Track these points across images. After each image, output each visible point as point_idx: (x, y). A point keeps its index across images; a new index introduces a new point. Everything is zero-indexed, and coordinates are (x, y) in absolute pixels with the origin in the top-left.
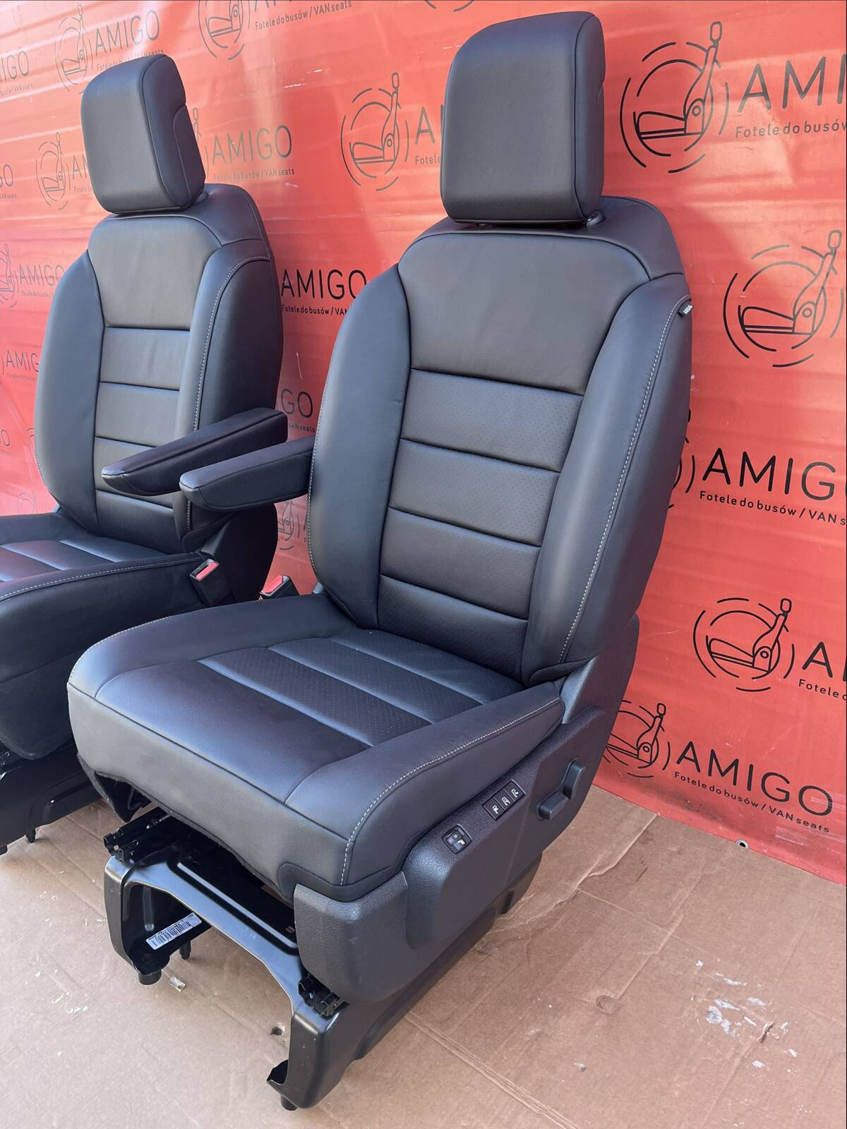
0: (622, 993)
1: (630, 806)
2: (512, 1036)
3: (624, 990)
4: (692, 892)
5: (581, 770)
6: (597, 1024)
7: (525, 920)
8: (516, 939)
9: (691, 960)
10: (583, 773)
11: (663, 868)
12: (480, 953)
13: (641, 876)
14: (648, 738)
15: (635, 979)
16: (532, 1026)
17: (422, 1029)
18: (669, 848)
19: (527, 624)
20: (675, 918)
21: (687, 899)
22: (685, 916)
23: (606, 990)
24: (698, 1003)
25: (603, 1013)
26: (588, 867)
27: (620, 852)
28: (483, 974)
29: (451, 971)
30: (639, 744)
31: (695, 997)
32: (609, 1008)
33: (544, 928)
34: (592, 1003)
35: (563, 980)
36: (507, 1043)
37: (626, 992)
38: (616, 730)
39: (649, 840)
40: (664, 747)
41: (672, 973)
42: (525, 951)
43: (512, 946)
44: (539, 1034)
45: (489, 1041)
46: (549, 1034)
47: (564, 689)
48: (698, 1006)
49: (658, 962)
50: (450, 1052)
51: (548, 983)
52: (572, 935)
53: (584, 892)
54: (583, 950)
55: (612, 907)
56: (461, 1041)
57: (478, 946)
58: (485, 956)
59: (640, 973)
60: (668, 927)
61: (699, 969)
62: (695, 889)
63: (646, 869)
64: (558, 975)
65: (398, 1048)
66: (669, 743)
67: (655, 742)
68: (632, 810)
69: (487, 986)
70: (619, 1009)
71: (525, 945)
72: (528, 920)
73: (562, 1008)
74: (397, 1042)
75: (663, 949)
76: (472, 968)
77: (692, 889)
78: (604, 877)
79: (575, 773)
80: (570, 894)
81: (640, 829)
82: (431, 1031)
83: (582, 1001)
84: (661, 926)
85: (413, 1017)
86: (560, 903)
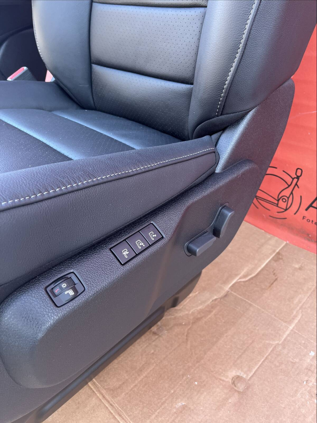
0: (252, 374)
1: (269, 236)
2: (163, 407)
3: (253, 372)
4: (308, 297)
5: (230, 214)
6: (230, 401)
7: (190, 310)
8: (181, 324)
9: (306, 350)
10: (232, 217)
11: (289, 279)
12: (155, 333)
13: (272, 284)
14: (287, 193)
15: (262, 364)
16: (180, 400)
17: (98, 395)
18: (293, 265)
19: (192, 89)
20: (296, 316)
21: (304, 303)
22: (303, 315)
23: (240, 371)
24: (309, 386)
25: (236, 391)
26: (236, 275)
27: (260, 266)
28: (152, 351)
29: (131, 347)
30: (279, 197)
31: (307, 381)
32: (241, 387)
33: (201, 318)
34: (228, 381)
35: (209, 360)
36: (159, 413)
37: (254, 374)
38: (263, 186)
39: (280, 259)
40: (297, 200)
41: (291, 360)
42: (185, 334)
43: (177, 330)
44: (184, 407)
45: (145, 410)
46: (192, 408)
47: (220, 141)
48: (309, 388)
49: (281, 350)
50: (114, 417)
51: (198, 362)
52: (220, 324)
53: (233, 292)
54: (227, 336)
55: (251, 305)
56: (125, 408)
57: (154, 329)
58: (157, 337)
59: (266, 358)
60: (290, 322)
61: (311, 358)
62: (310, 295)
63: (276, 279)
64: (206, 356)
65: (78, 408)
66: (301, 197)
67: (291, 195)
68: (270, 239)
69: (153, 361)
70: (248, 388)
71: (186, 330)
72: (192, 311)
73: (205, 385)
74: (78, 403)
75: (285, 340)
76: (145, 346)
77: (308, 295)
78: (247, 283)
79: (224, 217)
80: (223, 293)
81: (274, 251)
82: (104, 397)
83: (220, 379)
84: (286, 322)
85: (94, 384)
86: (216, 299)
